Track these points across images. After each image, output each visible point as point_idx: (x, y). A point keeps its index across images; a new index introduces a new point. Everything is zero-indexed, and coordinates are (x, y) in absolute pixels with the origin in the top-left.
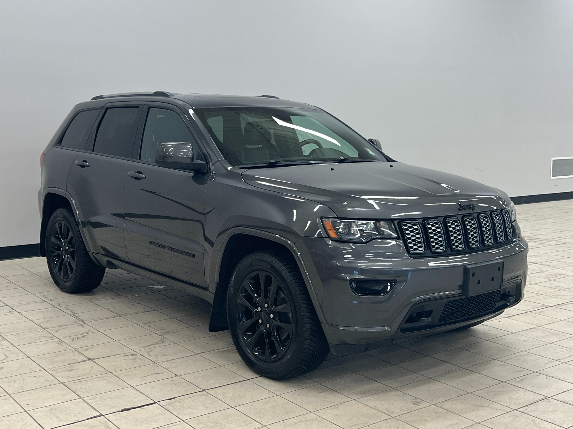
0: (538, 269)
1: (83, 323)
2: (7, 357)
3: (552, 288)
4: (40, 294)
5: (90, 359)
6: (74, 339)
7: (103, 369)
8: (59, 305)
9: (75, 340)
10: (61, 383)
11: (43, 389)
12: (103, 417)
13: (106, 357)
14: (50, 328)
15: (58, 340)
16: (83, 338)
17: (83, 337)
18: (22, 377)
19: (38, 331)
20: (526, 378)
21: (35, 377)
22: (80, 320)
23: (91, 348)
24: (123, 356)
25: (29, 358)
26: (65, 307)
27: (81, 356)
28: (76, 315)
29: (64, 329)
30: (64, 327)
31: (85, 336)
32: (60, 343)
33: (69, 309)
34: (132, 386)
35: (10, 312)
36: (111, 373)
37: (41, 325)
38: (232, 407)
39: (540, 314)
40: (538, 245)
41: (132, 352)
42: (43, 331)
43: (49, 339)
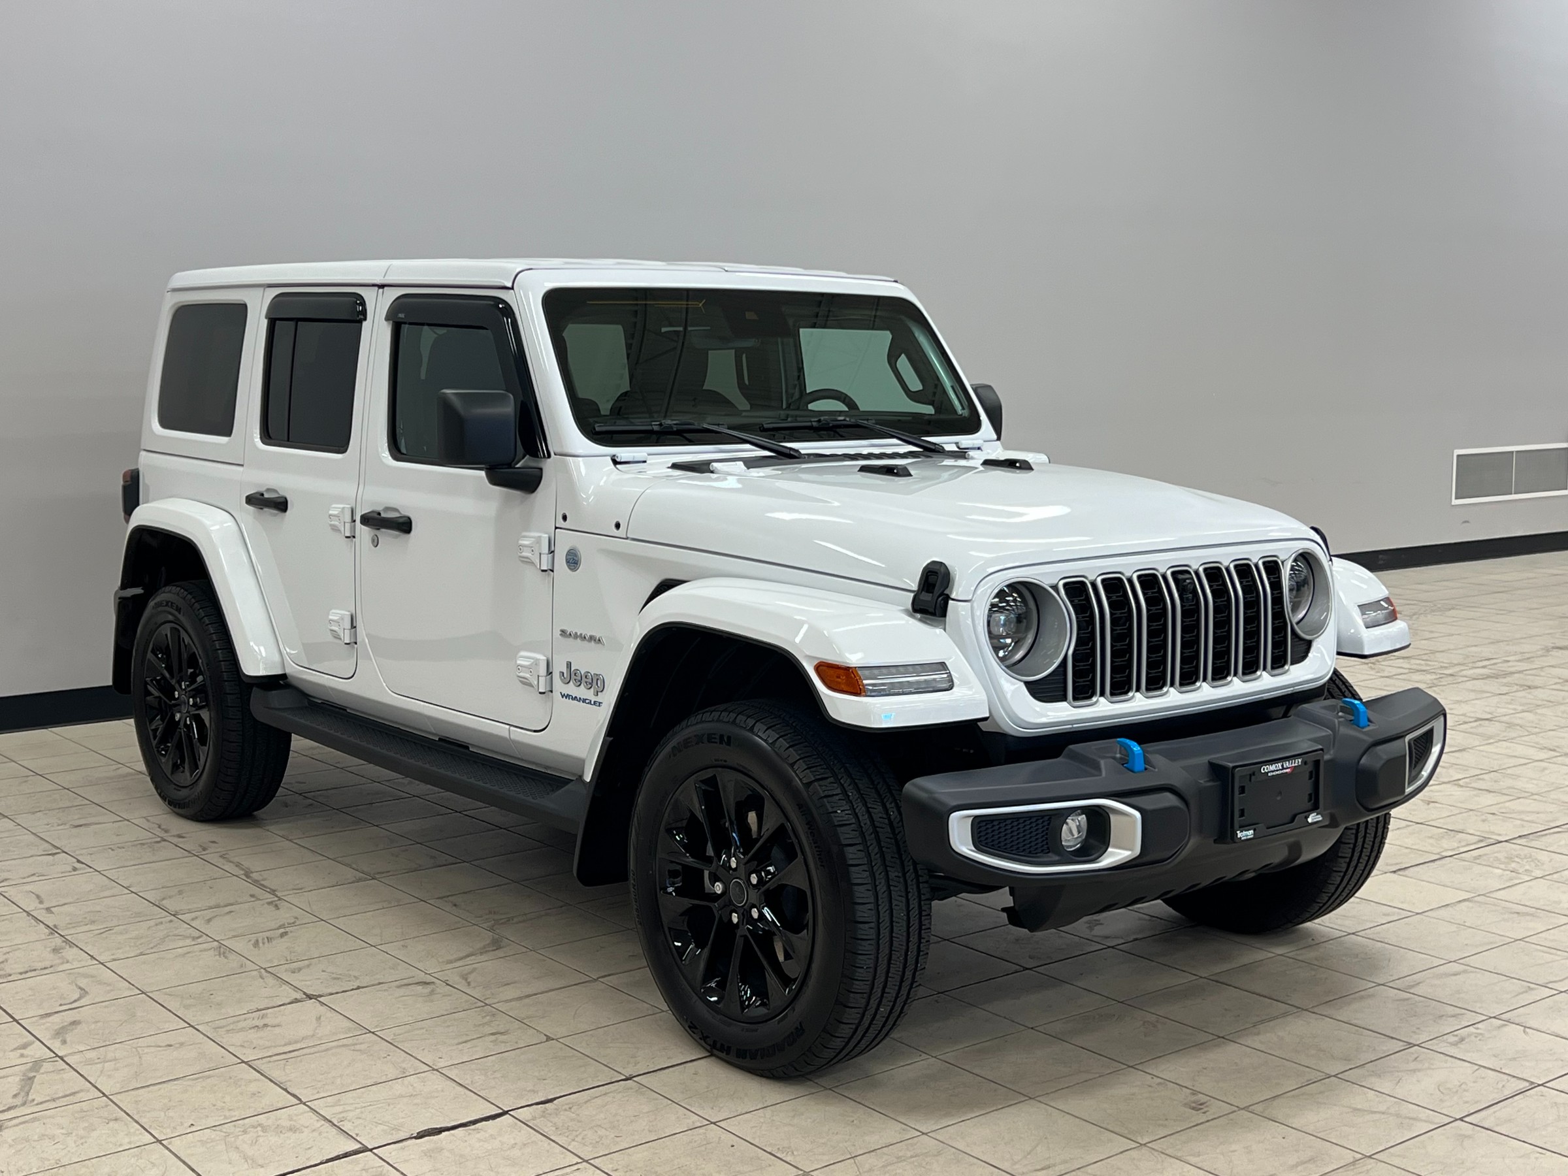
1: (276, 899)
2: (84, 992)
4: (148, 821)
5: (310, 997)
6: (257, 941)
7: (352, 1025)
8: (204, 849)
9: (260, 941)
10: (243, 1062)
11: (197, 1079)
12: (369, 1153)
13: (353, 990)
14: (189, 911)
15: (216, 944)
16: (283, 940)
17: (282, 935)
18: (134, 1048)
21: (170, 1046)
22: (268, 890)
23: (308, 966)
24: (397, 986)
25: (145, 993)
26: (221, 854)
27: (285, 987)
28: (255, 876)
29: (227, 914)
30: (229, 909)
32: (224, 953)
33: (232, 859)
34: (434, 1070)
35: (75, 869)
36: (373, 1033)
37: (164, 902)
38: (712, 1123)
41: (422, 977)
42: (171, 921)
43: (193, 943)
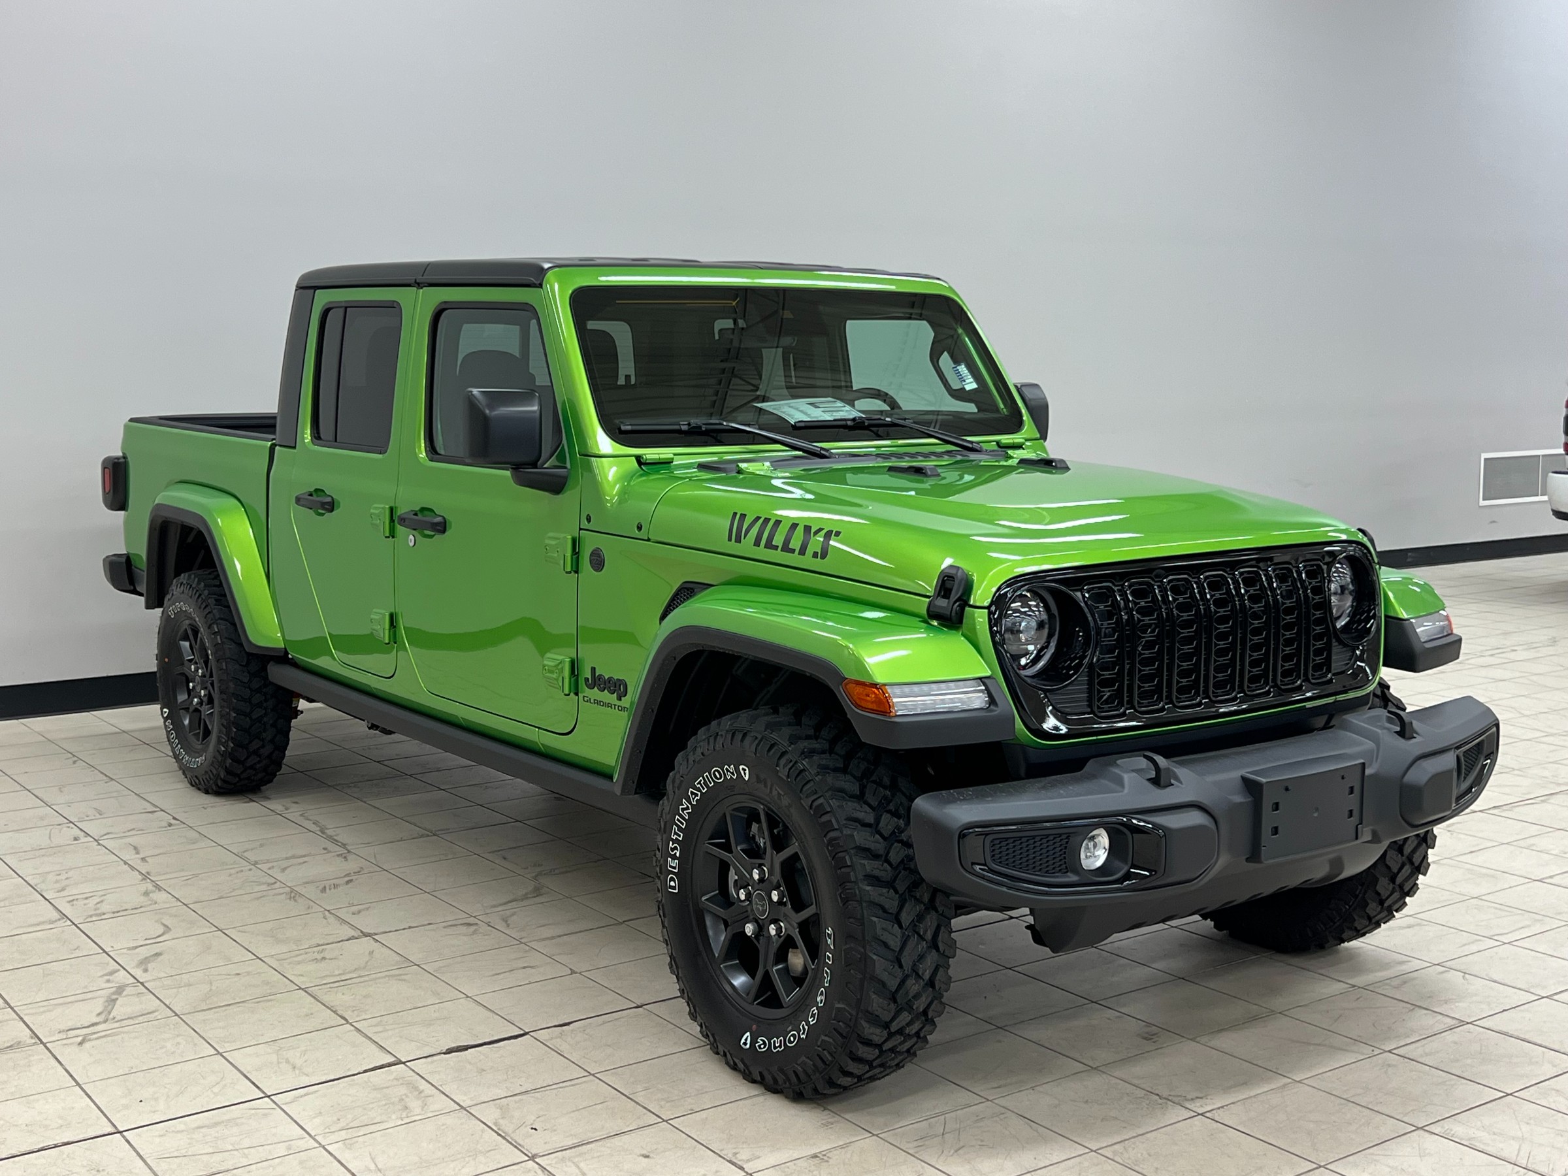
1: (346, 852)
2: (167, 929)
5: (366, 935)
6: (325, 887)
7: (398, 958)
10: (300, 988)
11: (258, 1003)
12: (402, 1065)
14: (268, 861)
15: (288, 889)
16: (347, 886)
17: (347, 882)
18: (208, 976)
19: (239, 869)
21: (239, 974)
22: (340, 844)
23: (368, 909)
25: (221, 931)
27: (346, 927)
28: (328, 832)
29: (300, 864)
30: (302, 860)
31: (351, 881)
32: (294, 897)
33: (312, 818)
34: (468, 997)
35: (170, 825)
36: (418, 965)
37: (245, 854)
41: (466, 919)
42: (250, 870)
43: (269, 889)
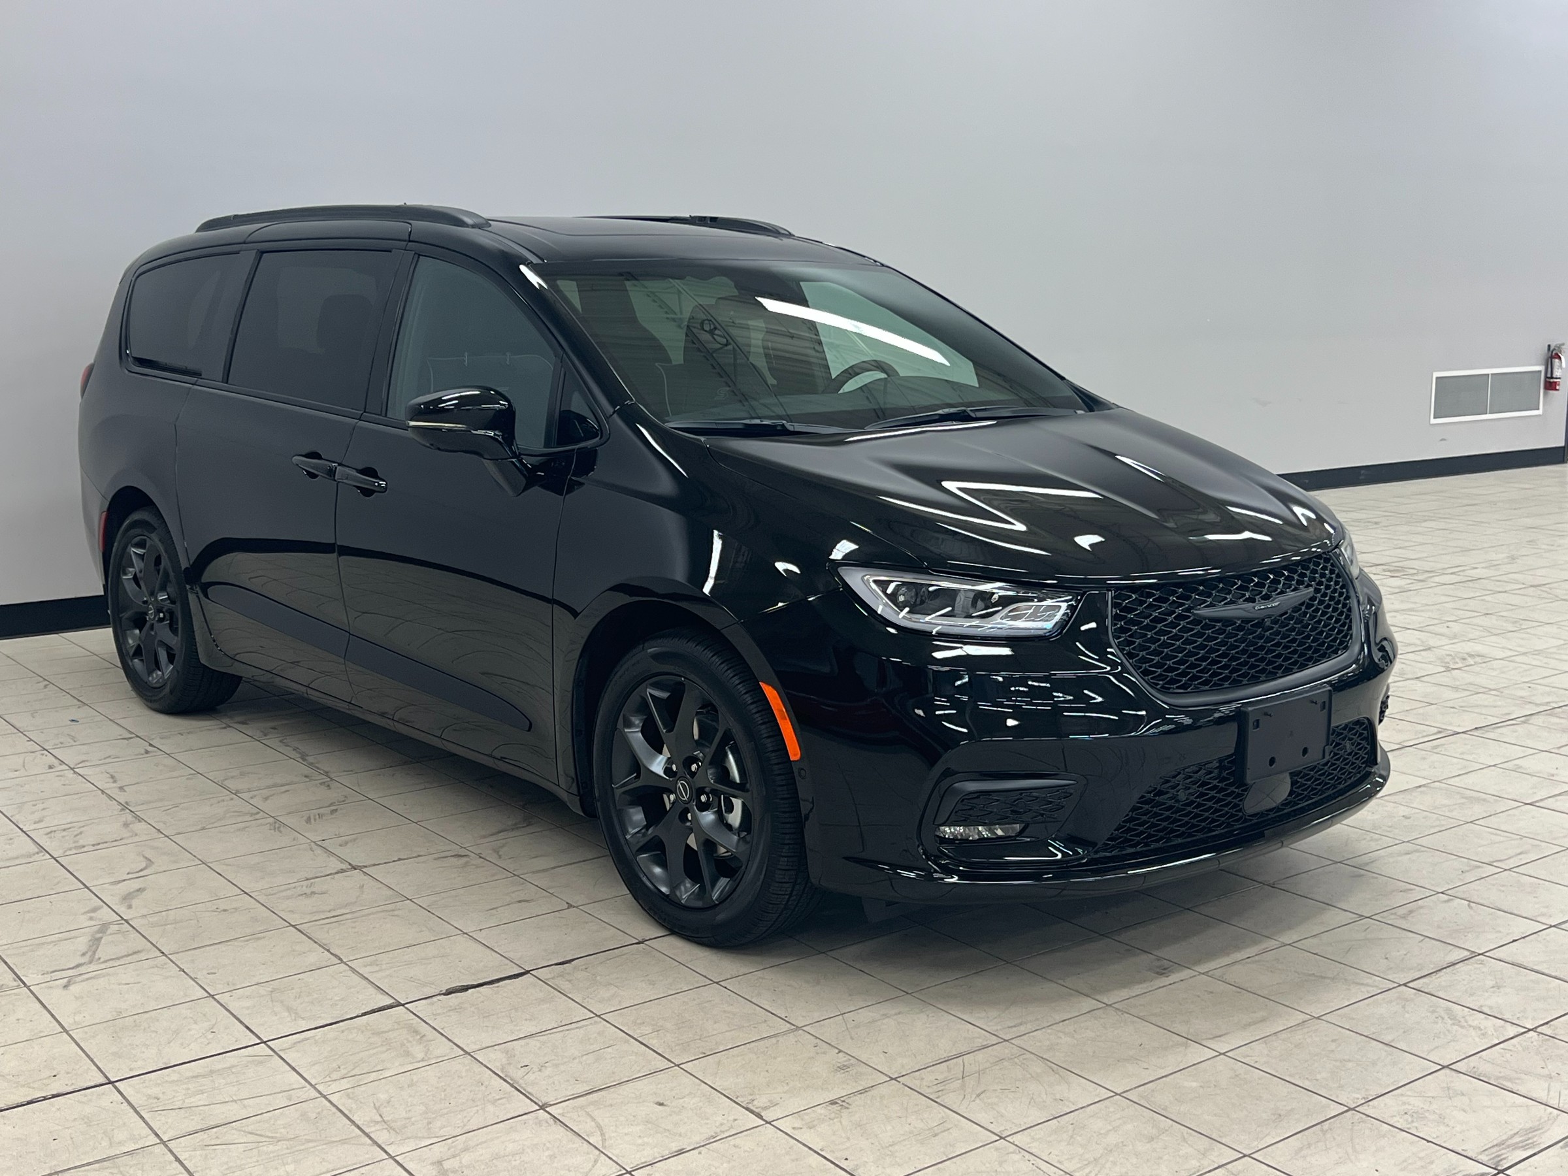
0: (1418, 642)
2: (150, 863)
3: (1456, 689)
6: (309, 817)
7: (391, 893)
8: (268, 735)
9: (312, 820)
12: (401, 1007)
13: (394, 861)
14: (249, 790)
15: (272, 819)
16: (333, 816)
18: (195, 913)
19: (221, 798)
20: (1421, 907)
23: (355, 840)
24: (435, 859)
25: (206, 865)
26: (281, 739)
27: (333, 860)
29: (282, 793)
30: (286, 788)
31: (336, 810)
32: (279, 828)
33: (292, 744)
35: (147, 752)
36: (411, 900)
37: (226, 783)
38: (715, 982)
39: (1435, 751)
40: (1412, 583)
42: (232, 799)
43: (251, 819)
